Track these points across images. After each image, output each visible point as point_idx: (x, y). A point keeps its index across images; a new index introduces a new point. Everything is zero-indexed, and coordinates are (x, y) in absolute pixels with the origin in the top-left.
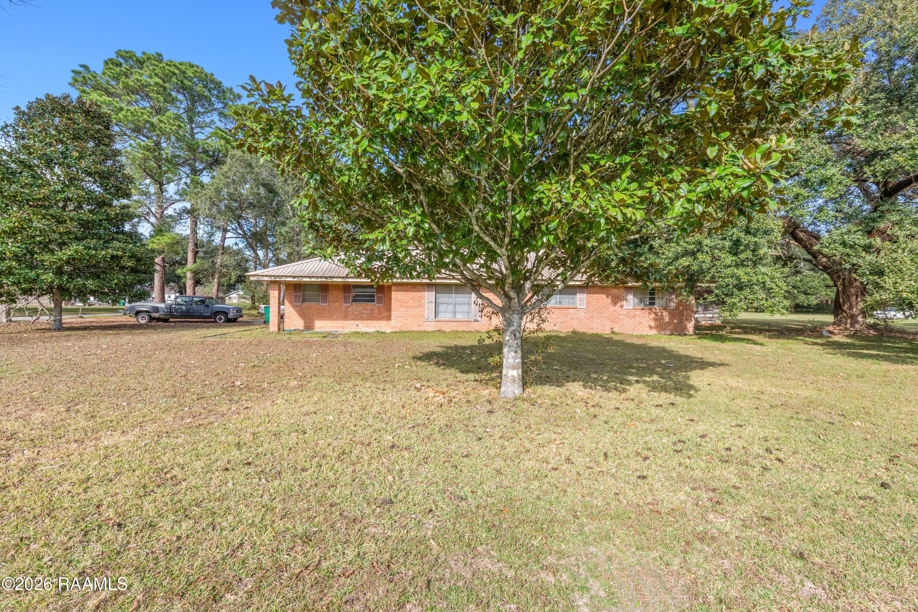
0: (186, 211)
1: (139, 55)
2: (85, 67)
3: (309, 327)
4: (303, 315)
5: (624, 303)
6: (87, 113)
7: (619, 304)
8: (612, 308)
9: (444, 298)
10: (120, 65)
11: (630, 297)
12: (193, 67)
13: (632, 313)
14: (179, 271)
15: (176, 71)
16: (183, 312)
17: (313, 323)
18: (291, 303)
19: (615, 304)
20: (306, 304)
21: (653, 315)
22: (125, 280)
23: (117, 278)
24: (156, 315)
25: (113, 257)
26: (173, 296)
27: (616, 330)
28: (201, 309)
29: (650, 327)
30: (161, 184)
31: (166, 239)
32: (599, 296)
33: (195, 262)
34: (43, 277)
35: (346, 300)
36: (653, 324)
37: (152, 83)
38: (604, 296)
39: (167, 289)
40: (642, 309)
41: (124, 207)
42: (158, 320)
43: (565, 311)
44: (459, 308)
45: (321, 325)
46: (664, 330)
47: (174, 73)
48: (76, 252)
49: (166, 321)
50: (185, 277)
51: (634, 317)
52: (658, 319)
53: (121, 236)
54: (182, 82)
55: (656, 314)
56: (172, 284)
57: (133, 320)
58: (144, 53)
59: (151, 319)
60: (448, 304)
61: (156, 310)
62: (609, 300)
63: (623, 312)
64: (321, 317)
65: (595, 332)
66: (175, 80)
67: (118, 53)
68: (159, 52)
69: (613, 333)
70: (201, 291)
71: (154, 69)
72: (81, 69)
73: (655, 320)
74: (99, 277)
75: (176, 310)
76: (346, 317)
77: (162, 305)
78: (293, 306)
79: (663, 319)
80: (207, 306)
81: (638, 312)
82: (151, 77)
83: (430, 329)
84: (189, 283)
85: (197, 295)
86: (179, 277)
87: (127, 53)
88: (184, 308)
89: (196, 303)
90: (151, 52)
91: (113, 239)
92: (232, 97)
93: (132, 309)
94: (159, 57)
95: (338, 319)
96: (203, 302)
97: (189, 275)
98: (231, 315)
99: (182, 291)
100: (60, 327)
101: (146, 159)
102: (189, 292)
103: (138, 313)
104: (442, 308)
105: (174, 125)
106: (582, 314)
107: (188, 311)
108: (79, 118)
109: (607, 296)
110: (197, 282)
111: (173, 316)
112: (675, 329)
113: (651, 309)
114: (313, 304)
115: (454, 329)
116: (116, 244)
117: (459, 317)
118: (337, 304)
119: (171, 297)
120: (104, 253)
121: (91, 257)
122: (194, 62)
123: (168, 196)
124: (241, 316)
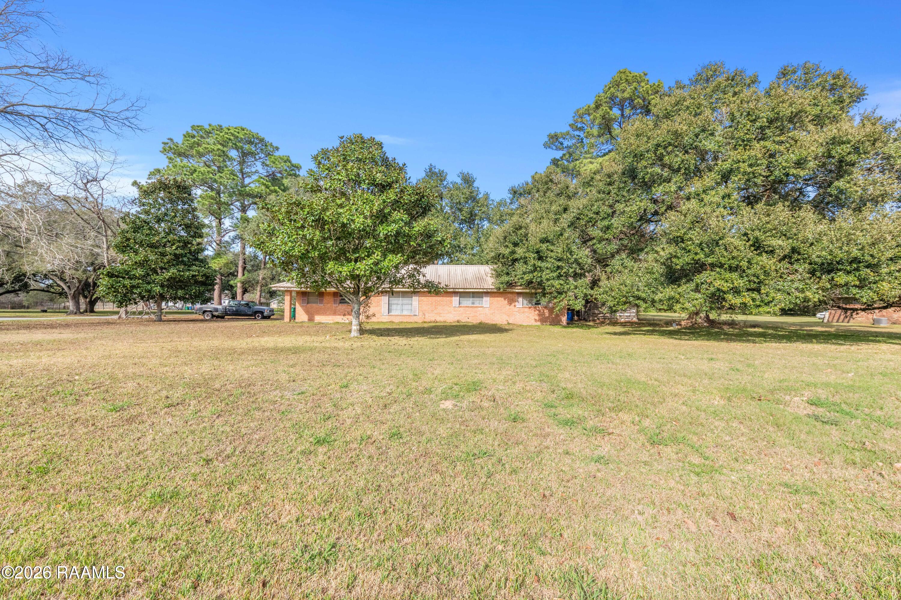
0: (236, 237)
1: (207, 127)
2: (171, 140)
3: (311, 319)
4: (307, 312)
5: (517, 303)
6: (179, 187)
7: (513, 304)
8: (508, 307)
9: (394, 300)
10: (193, 137)
11: (520, 299)
12: (243, 130)
13: (522, 310)
14: (232, 283)
15: (232, 138)
16: (233, 311)
17: (314, 317)
18: (300, 304)
19: (511, 304)
20: (309, 305)
21: (537, 312)
22: (199, 290)
23: (194, 290)
24: (216, 314)
25: (193, 276)
26: (227, 302)
27: (510, 322)
28: (246, 309)
29: (536, 320)
30: (220, 219)
31: (222, 261)
32: (499, 299)
33: (244, 275)
34: (154, 289)
35: (335, 302)
36: (537, 318)
37: (215, 149)
38: (503, 299)
39: (223, 296)
40: (530, 308)
41: (199, 244)
42: (218, 317)
43: (475, 309)
44: (405, 307)
45: (318, 318)
46: (546, 322)
47: (230, 139)
48: (173, 273)
49: (222, 317)
50: (236, 286)
51: (523, 313)
52: (541, 315)
53: (197, 263)
54: (235, 144)
55: (539, 311)
56: (226, 292)
57: (201, 317)
58: (210, 125)
59: (213, 316)
60: (397, 304)
61: (216, 310)
62: (506, 302)
63: (516, 309)
64: (319, 313)
65: (494, 323)
66: (231, 144)
67: (193, 127)
68: (220, 124)
69: (509, 324)
70: (248, 297)
71: (217, 138)
72: (169, 141)
73: (539, 315)
74: (184, 289)
75: (229, 310)
76: (335, 313)
77: (220, 307)
78: (302, 306)
79: (544, 314)
80: (250, 307)
81: (527, 310)
82: (214, 144)
83: (385, 321)
84: (239, 291)
85: (245, 299)
86: (232, 287)
87: (198, 127)
88: (234, 308)
89: (243, 305)
90: (215, 123)
91: (193, 265)
92: (272, 149)
93: (200, 309)
94: (220, 128)
95: (330, 315)
96: (247, 304)
97: (239, 285)
98: (266, 314)
99: (234, 297)
100: (160, 320)
101: (211, 205)
102: (239, 297)
103: (205, 312)
104: (394, 307)
105: (230, 179)
106: (487, 311)
107: (237, 311)
108: (174, 191)
109: (505, 299)
110: (245, 291)
111: (227, 315)
112: (553, 321)
113: (535, 308)
114: (314, 305)
115: (401, 320)
116: (194, 268)
117: (405, 313)
118: (329, 305)
119: (226, 302)
120: (188, 273)
121: (181, 276)
122: (244, 127)
123: (225, 227)
124: (273, 315)
